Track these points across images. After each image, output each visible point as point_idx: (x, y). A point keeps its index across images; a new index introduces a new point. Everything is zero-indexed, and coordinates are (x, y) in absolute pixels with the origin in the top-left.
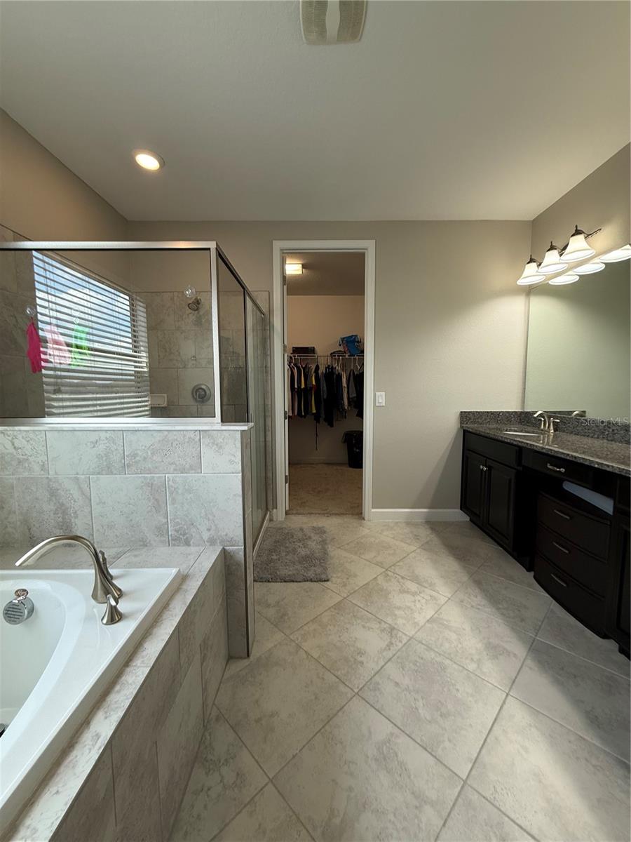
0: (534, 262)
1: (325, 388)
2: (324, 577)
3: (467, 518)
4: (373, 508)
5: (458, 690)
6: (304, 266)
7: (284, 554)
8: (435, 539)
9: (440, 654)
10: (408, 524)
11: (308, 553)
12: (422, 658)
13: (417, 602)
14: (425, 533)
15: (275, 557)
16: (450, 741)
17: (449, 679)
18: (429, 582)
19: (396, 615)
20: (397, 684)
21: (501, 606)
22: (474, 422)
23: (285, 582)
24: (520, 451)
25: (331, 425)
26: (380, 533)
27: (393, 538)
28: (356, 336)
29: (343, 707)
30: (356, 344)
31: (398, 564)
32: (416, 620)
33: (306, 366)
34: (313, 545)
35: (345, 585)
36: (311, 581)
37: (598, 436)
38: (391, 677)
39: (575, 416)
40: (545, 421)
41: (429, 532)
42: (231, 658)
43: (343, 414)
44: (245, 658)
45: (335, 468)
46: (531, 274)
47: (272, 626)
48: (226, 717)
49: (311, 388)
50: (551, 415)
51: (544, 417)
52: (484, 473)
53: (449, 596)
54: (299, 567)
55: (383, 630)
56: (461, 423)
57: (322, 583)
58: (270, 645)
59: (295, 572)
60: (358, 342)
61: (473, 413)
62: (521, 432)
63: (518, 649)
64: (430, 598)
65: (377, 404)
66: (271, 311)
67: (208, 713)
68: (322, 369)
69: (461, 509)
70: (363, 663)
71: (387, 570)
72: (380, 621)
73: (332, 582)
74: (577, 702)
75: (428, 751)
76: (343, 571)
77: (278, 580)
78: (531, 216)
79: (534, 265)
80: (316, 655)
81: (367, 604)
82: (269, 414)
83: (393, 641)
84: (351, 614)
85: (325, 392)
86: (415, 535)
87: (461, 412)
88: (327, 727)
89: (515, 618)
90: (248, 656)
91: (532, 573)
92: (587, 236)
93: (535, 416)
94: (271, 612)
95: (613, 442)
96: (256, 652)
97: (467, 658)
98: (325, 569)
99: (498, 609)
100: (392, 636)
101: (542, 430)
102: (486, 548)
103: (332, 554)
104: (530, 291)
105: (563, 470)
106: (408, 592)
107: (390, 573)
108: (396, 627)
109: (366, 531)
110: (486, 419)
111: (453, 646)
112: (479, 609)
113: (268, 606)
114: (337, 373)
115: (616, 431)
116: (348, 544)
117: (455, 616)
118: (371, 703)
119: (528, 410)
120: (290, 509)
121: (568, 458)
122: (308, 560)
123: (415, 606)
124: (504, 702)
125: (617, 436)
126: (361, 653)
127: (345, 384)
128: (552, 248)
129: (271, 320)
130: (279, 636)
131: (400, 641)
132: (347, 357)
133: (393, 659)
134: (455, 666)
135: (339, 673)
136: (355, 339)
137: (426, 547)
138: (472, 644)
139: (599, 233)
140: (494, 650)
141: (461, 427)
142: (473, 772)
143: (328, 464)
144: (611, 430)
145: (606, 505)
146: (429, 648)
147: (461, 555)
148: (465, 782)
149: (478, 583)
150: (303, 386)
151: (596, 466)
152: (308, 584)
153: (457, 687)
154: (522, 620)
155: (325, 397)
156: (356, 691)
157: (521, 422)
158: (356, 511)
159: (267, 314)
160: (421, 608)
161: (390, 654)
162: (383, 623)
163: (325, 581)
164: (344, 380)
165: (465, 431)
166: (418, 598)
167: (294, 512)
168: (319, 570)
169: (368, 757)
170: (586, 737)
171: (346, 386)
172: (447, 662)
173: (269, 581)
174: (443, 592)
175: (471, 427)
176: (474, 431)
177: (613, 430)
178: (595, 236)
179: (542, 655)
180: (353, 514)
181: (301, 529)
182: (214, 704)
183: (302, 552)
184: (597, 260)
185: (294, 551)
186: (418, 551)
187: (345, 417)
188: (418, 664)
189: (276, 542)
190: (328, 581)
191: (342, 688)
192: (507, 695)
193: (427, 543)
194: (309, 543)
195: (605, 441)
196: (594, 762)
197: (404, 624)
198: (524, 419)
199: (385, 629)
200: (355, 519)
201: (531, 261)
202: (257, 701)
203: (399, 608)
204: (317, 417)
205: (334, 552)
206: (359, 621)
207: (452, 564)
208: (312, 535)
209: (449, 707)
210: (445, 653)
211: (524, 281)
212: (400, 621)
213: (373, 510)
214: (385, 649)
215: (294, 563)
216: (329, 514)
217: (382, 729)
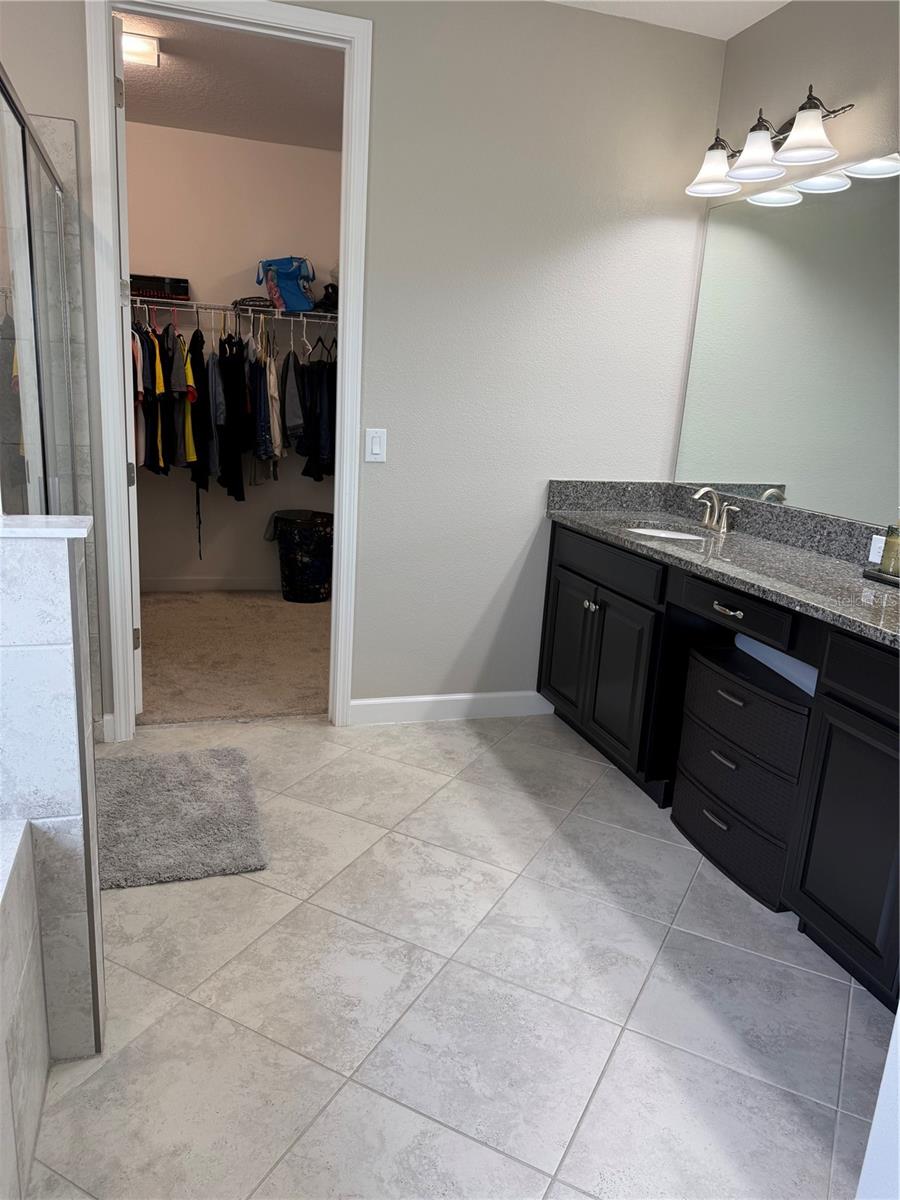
0: (723, 148)
1: (221, 398)
2: (252, 861)
3: (548, 708)
4: (353, 698)
5: (539, 1037)
6: (164, 46)
7: (146, 820)
8: (489, 759)
9: (505, 981)
10: (430, 727)
11: (208, 811)
12: (472, 994)
13: (457, 890)
14: (467, 745)
15: (124, 830)
16: (527, 1122)
17: (523, 1023)
18: (480, 845)
19: (415, 921)
20: (428, 1047)
21: (614, 879)
22: (576, 505)
23: (161, 882)
24: (665, 571)
25: (238, 494)
26: (371, 753)
27: (400, 761)
28: (302, 261)
29: (325, 1107)
30: (301, 282)
31: (413, 816)
32: (457, 926)
33: (166, 330)
34: (219, 790)
35: (302, 874)
36: (224, 873)
37: (804, 542)
38: (415, 1038)
39: (768, 499)
40: (712, 507)
41: (474, 742)
42: (56, 1061)
43: (270, 467)
44: (90, 1057)
45: (248, 601)
46: (714, 175)
47: (145, 982)
48: (69, 1177)
49: (183, 395)
50: (725, 492)
51: (711, 499)
52: (590, 616)
53: (519, 869)
54: (189, 845)
55: (391, 955)
56: (549, 507)
57: (247, 875)
58: (147, 1021)
59: (180, 859)
60: (307, 279)
61: (574, 485)
62: (667, 528)
63: (641, 950)
64: (481, 879)
65: (369, 458)
66: (83, 181)
67: (26, 1177)
68: (211, 346)
69: (539, 691)
70: (357, 1022)
71: (391, 831)
72: (386, 937)
73: (272, 870)
74: (730, 1020)
75: (491, 1147)
76: (295, 844)
77: (143, 881)
78: (725, 31)
79: (720, 155)
80: (255, 1023)
81: (355, 908)
82: (84, 471)
83: (414, 970)
84: (323, 931)
85: (223, 408)
86: (448, 752)
87: (551, 482)
88: (296, 1149)
89: (636, 898)
90: (98, 1050)
91: (669, 810)
92: (829, 114)
93: (697, 496)
94: (136, 953)
95: (827, 557)
96: (112, 1040)
97: (554, 981)
98: (255, 844)
99: (609, 884)
100: (411, 963)
101: (706, 527)
102: (587, 769)
103: (264, 809)
104: (710, 211)
105: (740, 614)
106: (437, 872)
107: (399, 838)
108: (416, 942)
109: (339, 751)
110: (599, 499)
111: (528, 963)
112: (573, 888)
113: (127, 940)
114: (253, 360)
115: (833, 535)
116: (300, 783)
117: (532, 908)
118: (379, 1089)
119: (682, 479)
120: (146, 711)
121: (752, 592)
122: (210, 828)
123: (454, 897)
124: (617, 1043)
125: (835, 546)
126: (350, 1004)
127: (273, 390)
128: (761, 125)
129: (84, 208)
130: (165, 1000)
131: (429, 969)
132: (278, 316)
133: (416, 1006)
134: (533, 997)
135: (309, 1049)
136: (299, 267)
137: (470, 774)
138: (565, 953)
139: (850, 113)
140: (601, 959)
141: (549, 515)
142: (567, 1161)
143: (231, 592)
144: (826, 532)
145: (804, 677)
146: (485, 974)
147: (538, 785)
148: (554, 1178)
149: (572, 839)
150: (160, 388)
151: (798, 608)
152: (218, 881)
153: (536, 1033)
154: (651, 898)
155: (221, 422)
156: (348, 1074)
157: (667, 506)
158: (315, 704)
159: (72, 186)
160: (466, 901)
161: (410, 997)
162: (392, 939)
163: (256, 870)
164: (272, 380)
165: (555, 525)
166: (458, 881)
167: (157, 717)
168: (239, 848)
169: (382, 1181)
170: (741, 1071)
171: (276, 395)
172: (519, 993)
173: (119, 887)
174: (508, 863)
175: (571, 516)
176: (575, 526)
177: (829, 533)
178: (842, 117)
179: (679, 953)
180: (305, 714)
181: (183, 758)
182: (34, 1159)
183: (194, 810)
184: (841, 170)
185: (173, 811)
186: (454, 784)
187: (276, 478)
188: (465, 1006)
189: (120, 793)
190: (262, 868)
191: (318, 1073)
192: (623, 1029)
193: (472, 765)
194: (207, 788)
195: (814, 553)
196: (750, 1102)
197: (434, 936)
198: (674, 500)
199: (396, 950)
200: (311, 723)
201: (718, 144)
202: (136, 1135)
203: (423, 906)
204: (200, 475)
205: (269, 803)
206: (341, 944)
207: (520, 805)
208: (213, 769)
209: (524, 1069)
210: (514, 977)
211: (700, 189)
212: (427, 932)
213: (354, 702)
214: (399, 989)
215: (176, 839)
216: (250, 717)
217: (404, 1127)
